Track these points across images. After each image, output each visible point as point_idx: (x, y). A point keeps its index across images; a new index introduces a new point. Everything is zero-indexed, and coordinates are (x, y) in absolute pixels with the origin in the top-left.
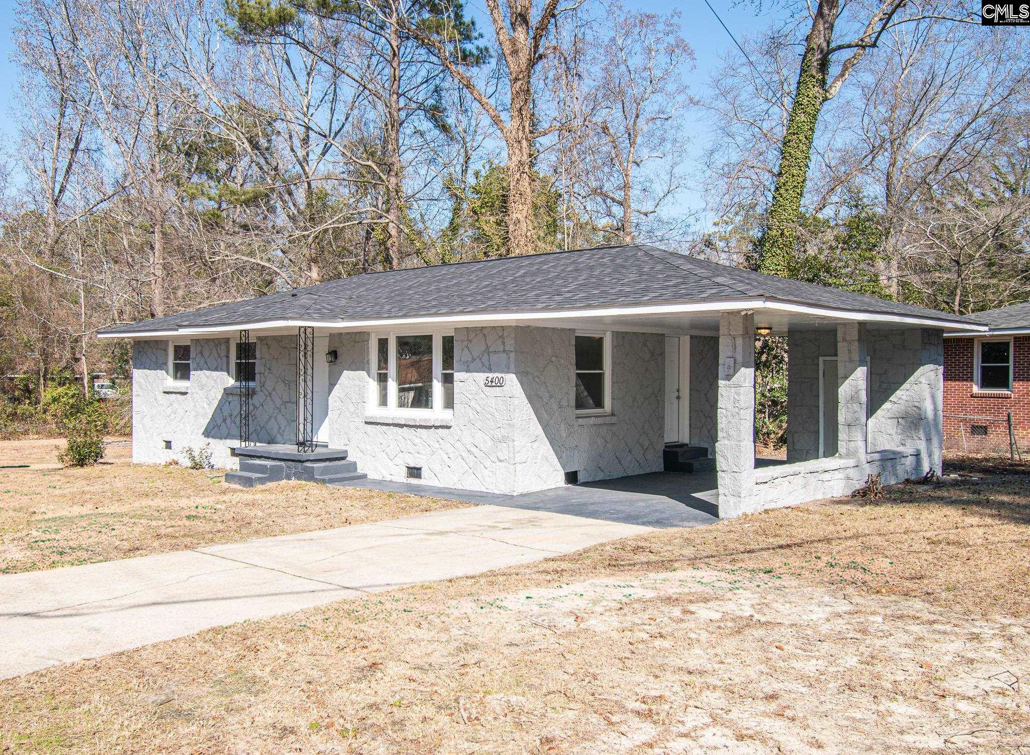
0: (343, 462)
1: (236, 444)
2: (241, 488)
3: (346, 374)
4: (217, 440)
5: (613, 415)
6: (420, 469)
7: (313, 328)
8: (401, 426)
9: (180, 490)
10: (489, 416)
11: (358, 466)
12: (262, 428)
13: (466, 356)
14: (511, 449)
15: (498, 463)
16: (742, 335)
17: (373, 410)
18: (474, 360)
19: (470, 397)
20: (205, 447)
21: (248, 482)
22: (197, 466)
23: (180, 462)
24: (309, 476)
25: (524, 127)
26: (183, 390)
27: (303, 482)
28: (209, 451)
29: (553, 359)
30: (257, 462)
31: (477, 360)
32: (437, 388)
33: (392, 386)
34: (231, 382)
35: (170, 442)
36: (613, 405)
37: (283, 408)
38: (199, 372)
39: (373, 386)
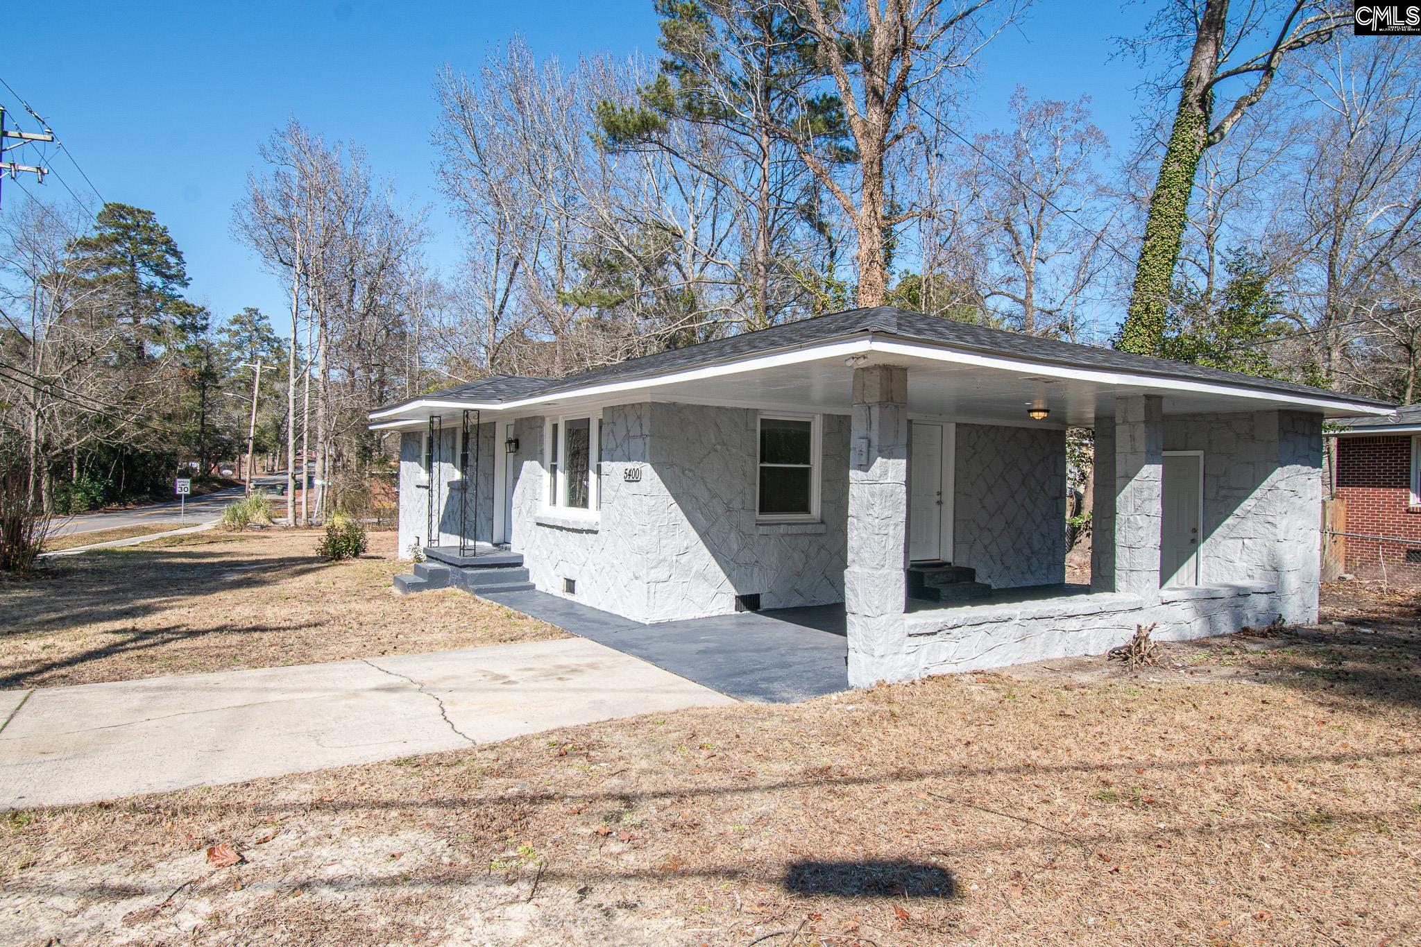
0: (517, 569)
3: (526, 463)
5: (822, 522)
6: (574, 582)
7: (478, 411)
11: (531, 575)
13: (611, 442)
15: (634, 581)
16: (880, 403)
17: (545, 509)
18: (617, 448)
19: (613, 494)
21: (404, 588)
25: (876, 213)
26: (426, 484)
27: (461, 590)
29: (718, 447)
31: (620, 448)
32: (593, 482)
33: (561, 480)
34: (456, 474)
36: (820, 509)
38: (438, 464)
39: (545, 480)
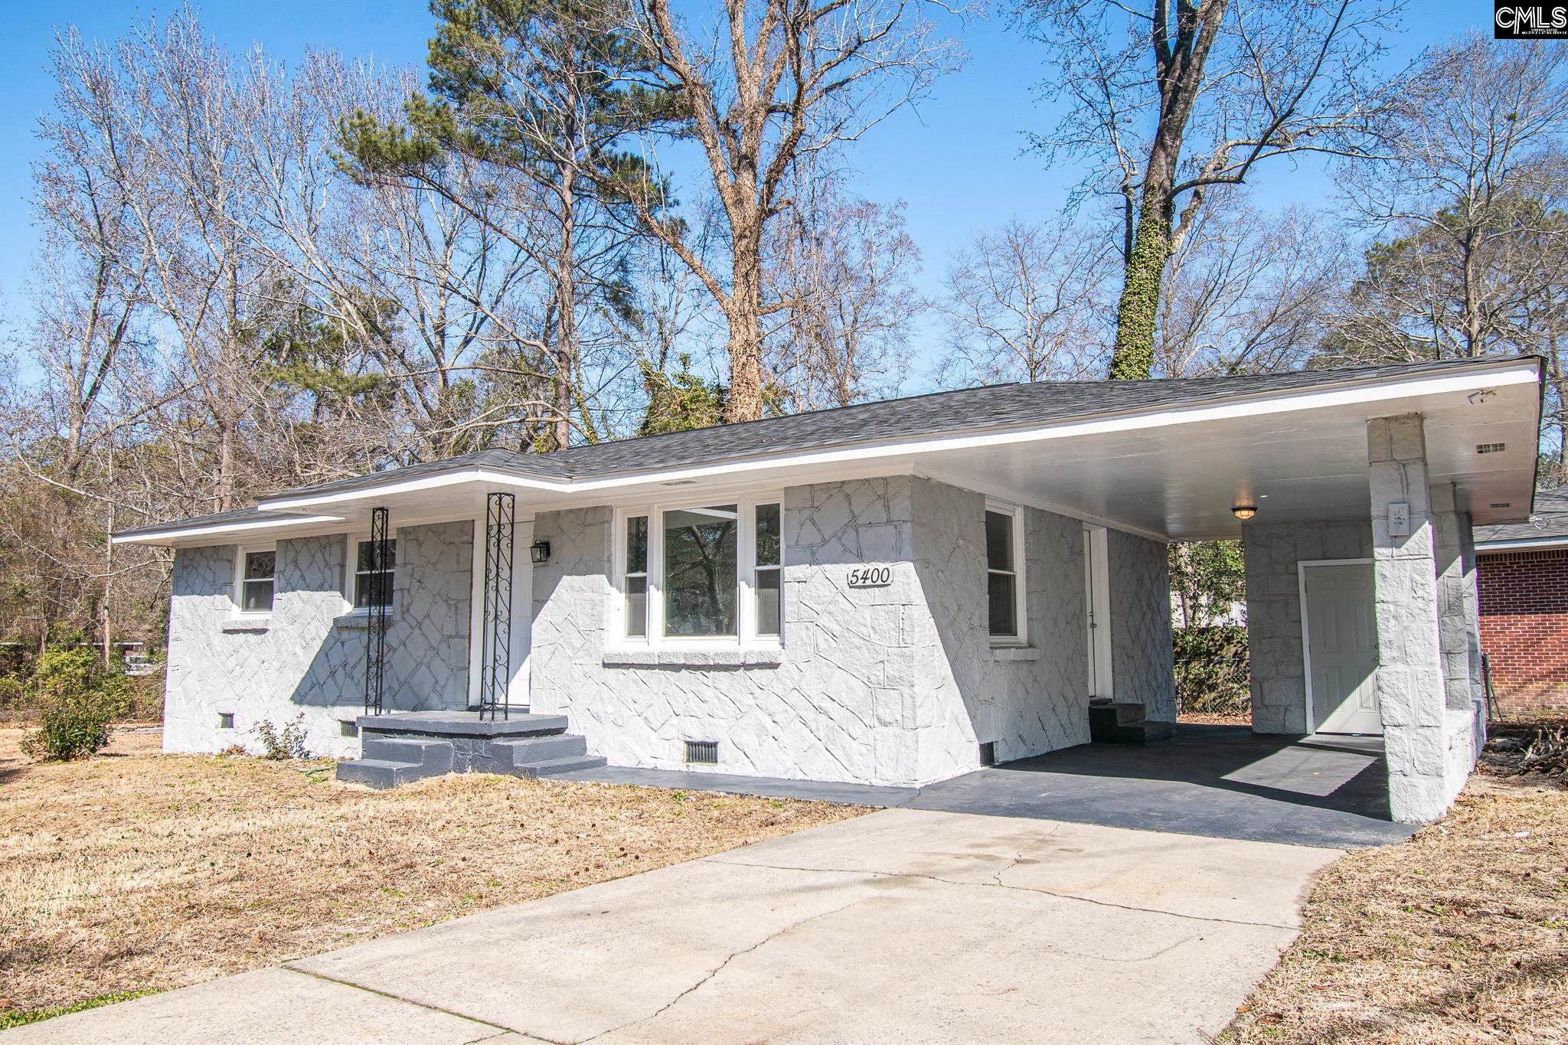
0: (559, 738)
1: (354, 713)
2: (372, 790)
3: (566, 579)
4: (318, 709)
5: (1031, 646)
6: (715, 745)
7: (513, 497)
8: (675, 668)
9: (247, 796)
10: (857, 641)
11: (590, 744)
12: (401, 685)
13: (810, 535)
14: (908, 701)
15: (880, 728)
16: (1422, 459)
17: (618, 641)
18: (824, 542)
19: (818, 608)
20: (296, 720)
21: (384, 779)
22: (278, 754)
23: (248, 748)
24: (503, 762)
25: (751, 297)
26: (260, 626)
27: (492, 776)
28: (302, 727)
29: (961, 542)
30: (399, 740)
31: (834, 542)
32: (748, 598)
33: (657, 600)
34: (347, 608)
35: (231, 716)
36: (1030, 629)
37: (444, 646)
38: (289, 594)
39: (618, 601)
